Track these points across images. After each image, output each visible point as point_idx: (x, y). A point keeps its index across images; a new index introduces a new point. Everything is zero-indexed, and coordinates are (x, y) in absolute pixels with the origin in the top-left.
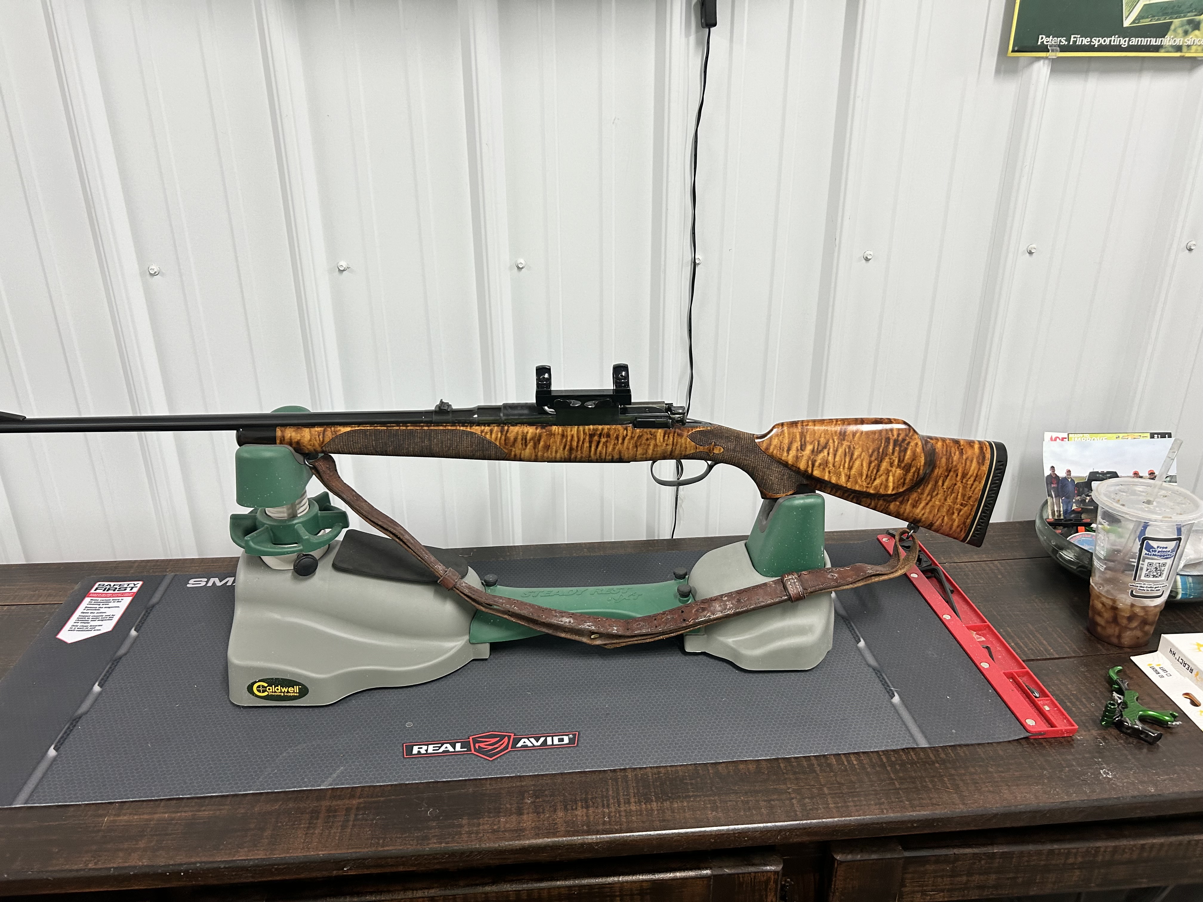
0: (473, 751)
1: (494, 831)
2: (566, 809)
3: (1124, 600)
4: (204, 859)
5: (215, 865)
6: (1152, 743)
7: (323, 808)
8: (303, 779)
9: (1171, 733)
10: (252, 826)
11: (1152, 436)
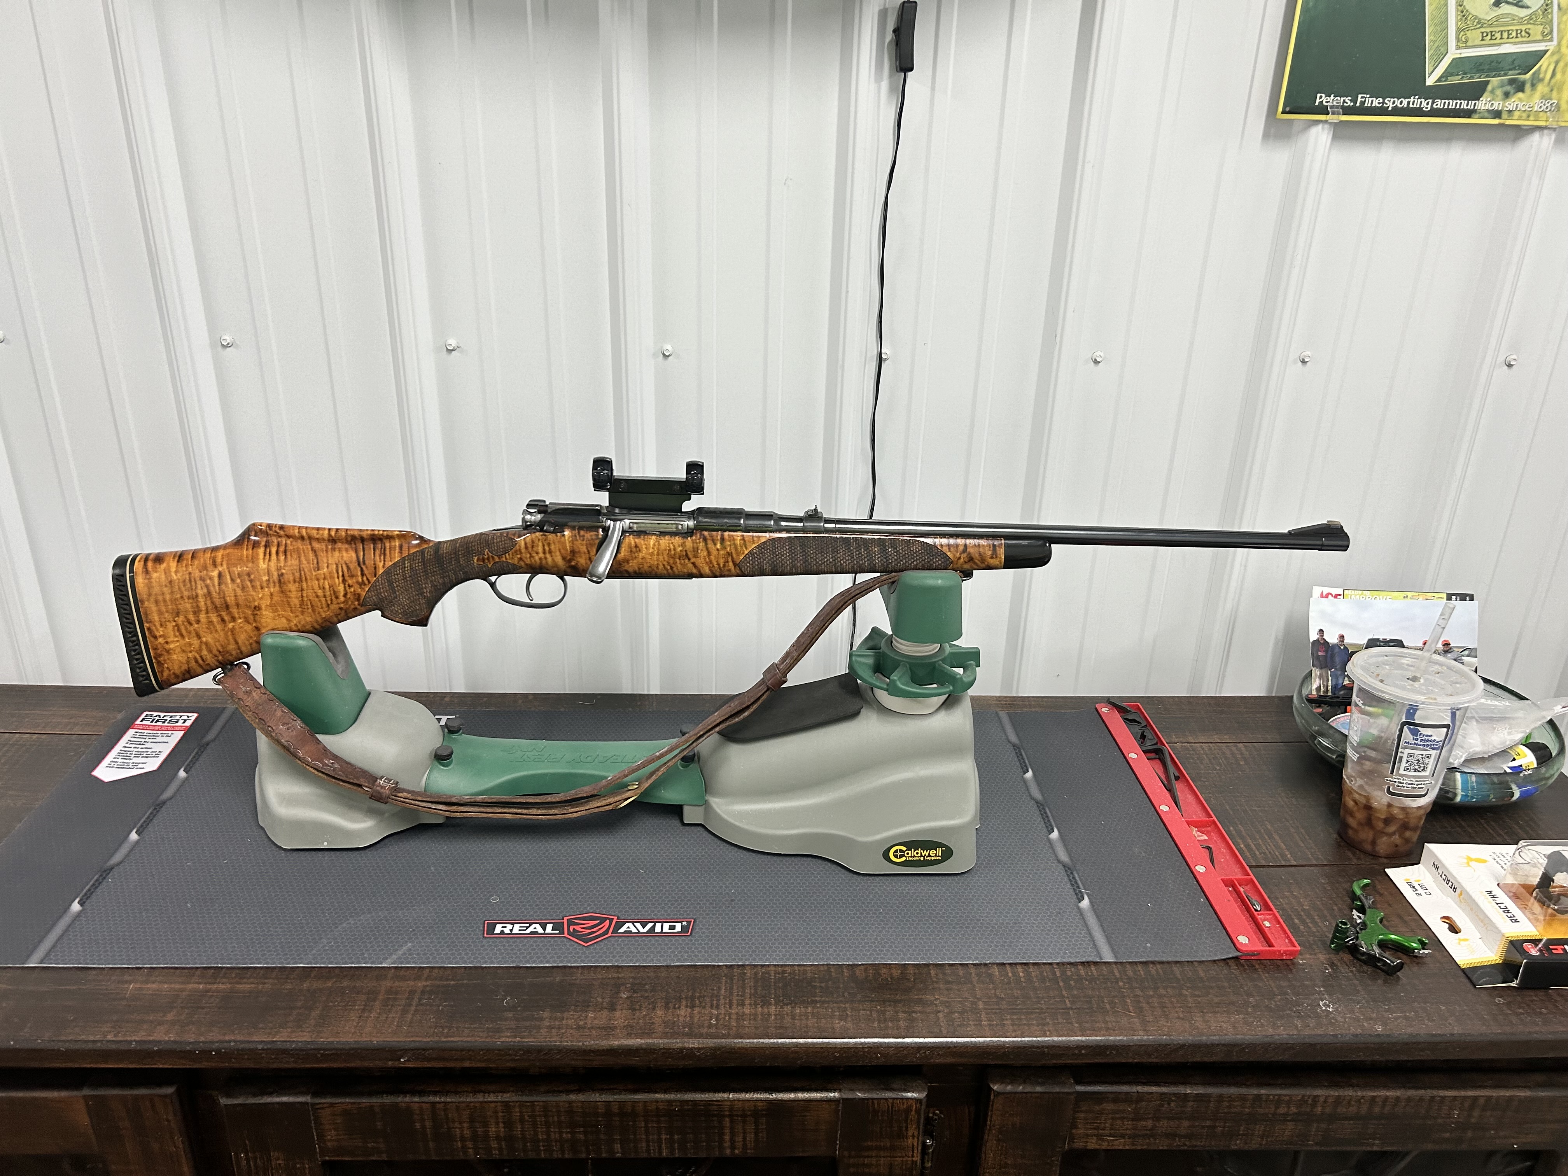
0: (566, 935)
1: (579, 1028)
2: (667, 1007)
3: (1380, 799)
4: (239, 1038)
5: (252, 1046)
6: (1391, 972)
7: (383, 989)
8: (363, 954)
9: (1418, 963)
10: (299, 1004)
11: (1449, 597)
